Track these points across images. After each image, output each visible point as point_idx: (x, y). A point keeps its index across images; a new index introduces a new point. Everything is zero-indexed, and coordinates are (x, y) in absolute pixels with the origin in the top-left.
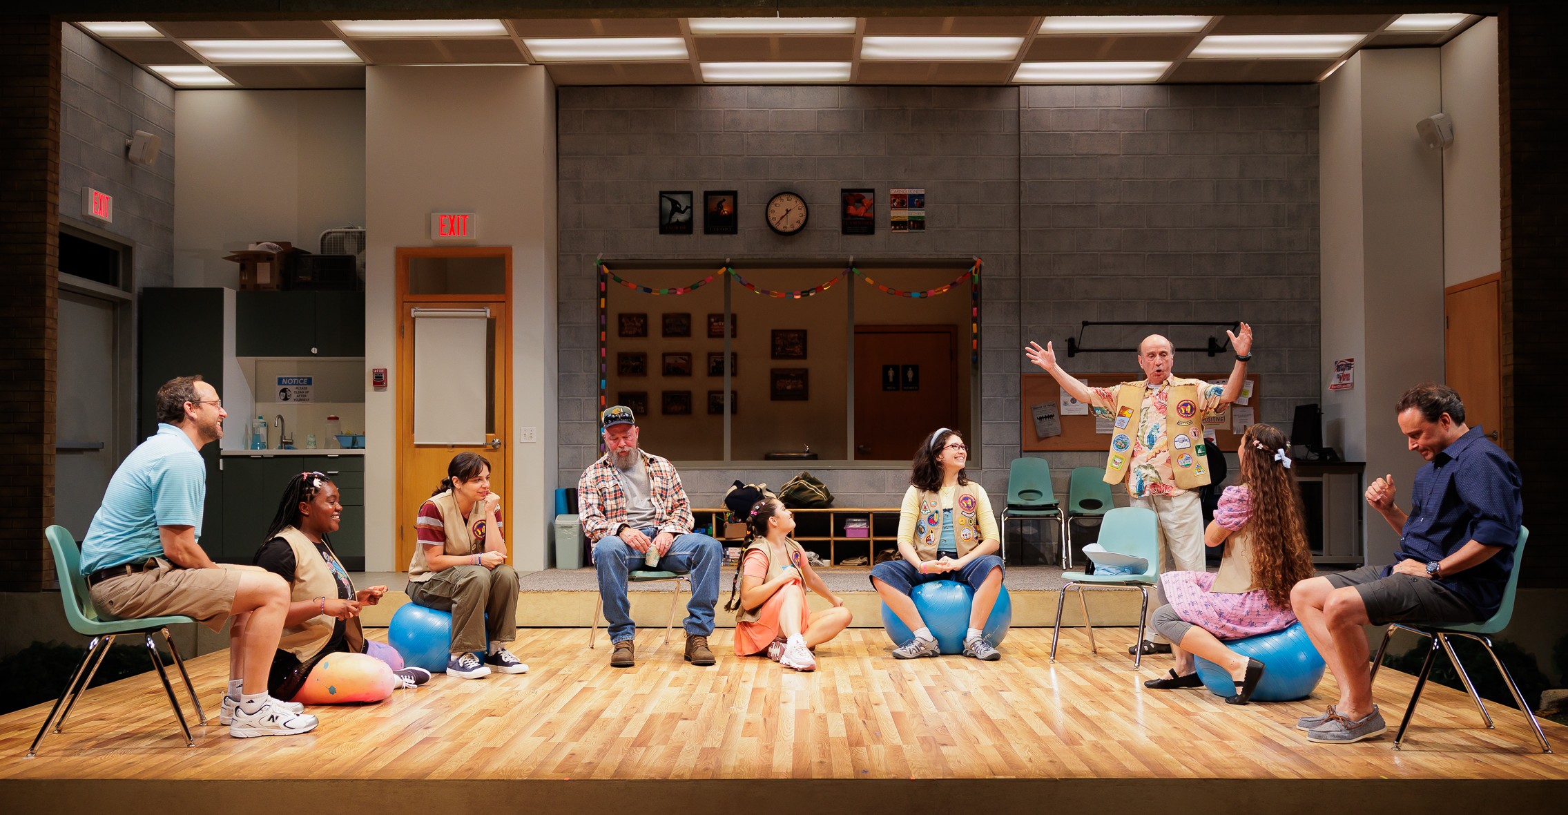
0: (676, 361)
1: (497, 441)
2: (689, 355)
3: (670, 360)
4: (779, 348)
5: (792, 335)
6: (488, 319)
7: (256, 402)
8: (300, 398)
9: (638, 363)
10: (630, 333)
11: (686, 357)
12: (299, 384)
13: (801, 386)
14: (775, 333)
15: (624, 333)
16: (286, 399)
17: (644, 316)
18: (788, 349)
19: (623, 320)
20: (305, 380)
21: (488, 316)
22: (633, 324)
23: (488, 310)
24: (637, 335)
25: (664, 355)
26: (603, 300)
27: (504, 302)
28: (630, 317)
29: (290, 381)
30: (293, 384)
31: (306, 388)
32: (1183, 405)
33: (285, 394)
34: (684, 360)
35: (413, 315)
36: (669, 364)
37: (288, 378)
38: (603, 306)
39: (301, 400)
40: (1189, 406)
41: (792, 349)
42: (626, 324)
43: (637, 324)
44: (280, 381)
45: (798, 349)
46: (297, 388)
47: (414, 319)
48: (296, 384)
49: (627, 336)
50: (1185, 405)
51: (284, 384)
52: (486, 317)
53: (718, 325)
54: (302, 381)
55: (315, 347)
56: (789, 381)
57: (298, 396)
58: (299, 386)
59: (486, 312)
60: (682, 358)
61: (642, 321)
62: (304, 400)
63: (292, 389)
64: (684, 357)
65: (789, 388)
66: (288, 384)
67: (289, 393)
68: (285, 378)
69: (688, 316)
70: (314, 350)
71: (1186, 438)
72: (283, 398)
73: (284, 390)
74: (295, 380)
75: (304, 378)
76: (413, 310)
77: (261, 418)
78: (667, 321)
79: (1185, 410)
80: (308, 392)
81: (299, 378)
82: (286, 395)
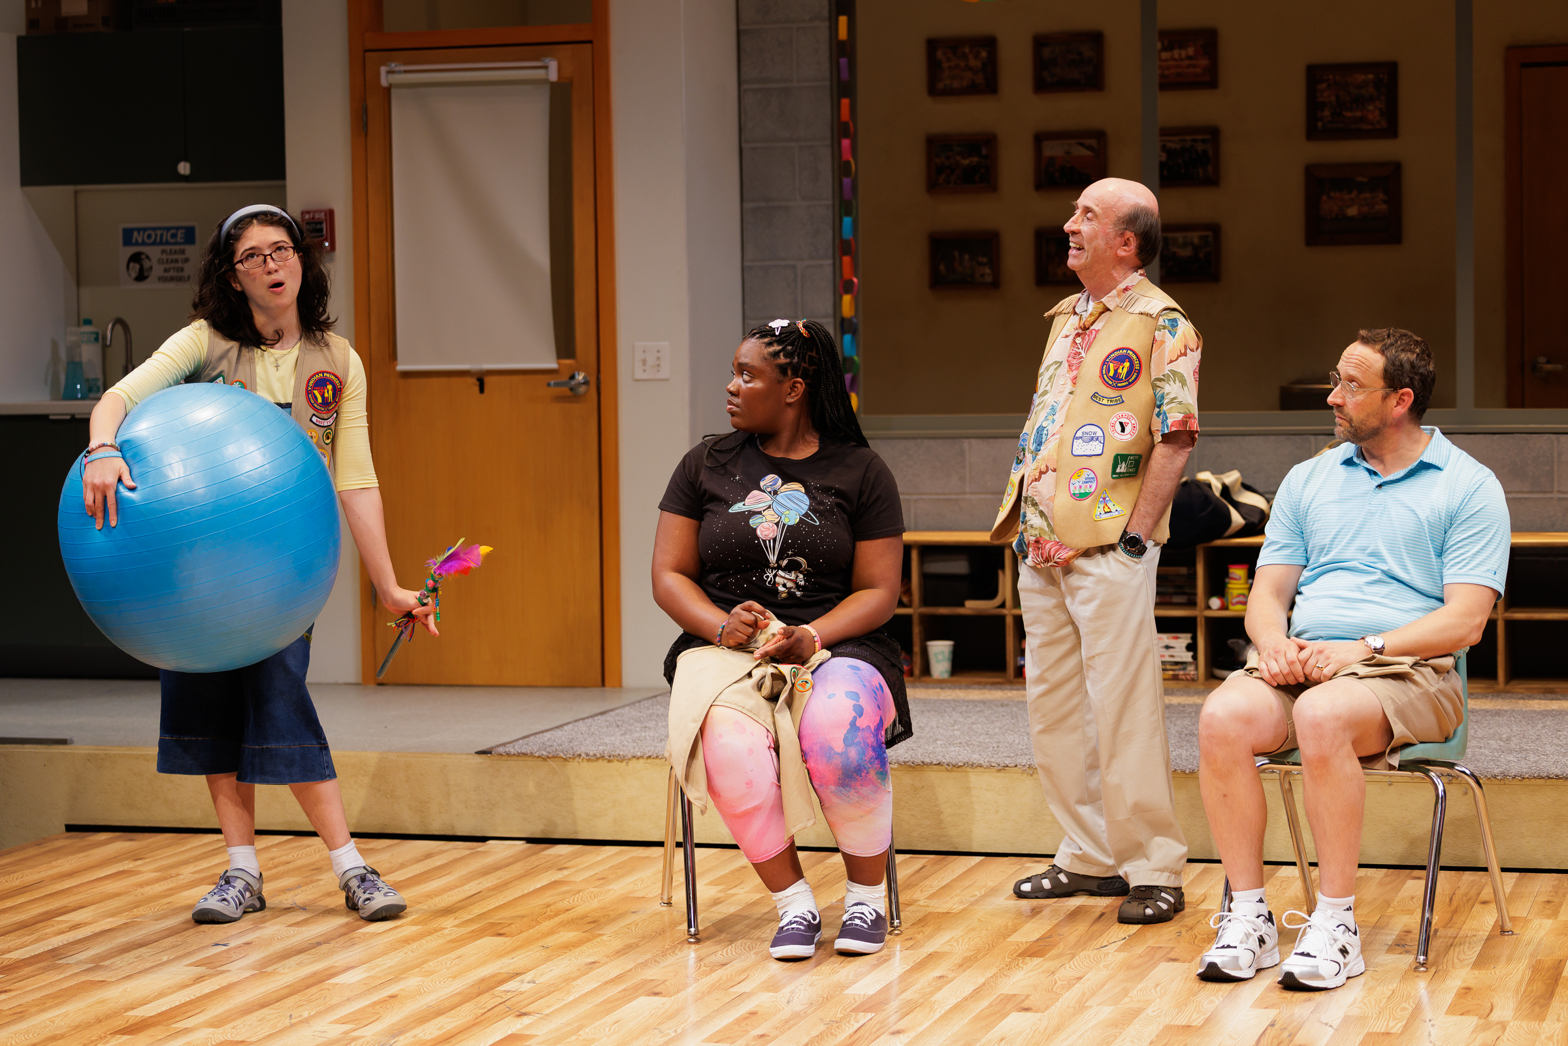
0: (1068, 153)
1: (580, 377)
2: (1100, 135)
3: (1052, 150)
4: (1327, 113)
5: (1360, 78)
6: (552, 84)
7: (78, 284)
8: (172, 273)
9: (975, 159)
10: (956, 84)
11: (1093, 142)
12: (167, 243)
13: (1382, 207)
14: (1315, 74)
15: (940, 85)
16: (141, 277)
17: (990, 43)
18: (1349, 114)
19: (939, 54)
20: (180, 234)
21: (553, 76)
22: (962, 64)
23: (553, 65)
24: (972, 90)
25: (1040, 139)
26: (843, 20)
27: (590, 42)
28: (954, 45)
29: (149, 236)
30: (154, 243)
31: (183, 252)
32: (1116, 359)
33: (137, 266)
34: (1089, 148)
35: (384, 82)
36: (1052, 159)
37: (145, 230)
38: (843, 34)
39: (172, 279)
40: (1127, 364)
41: (1358, 114)
42: (945, 65)
43: (973, 63)
44: (128, 236)
45: (1373, 112)
46: (163, 252)
47: (388, 90)
48: (161, 243)
49: (949, 92)
50: (1121, 359)
51: (137, 244)
52: (546, 81)
53: (1173, 59)
54: (174, 236)
55: (186, 160)
56: (1354, 194)
57: (166, 270)
58: (168, 248)
59: (546, 67)
60: (1082, 145)
61: (984, 54)
62: (180, 279)
63: (154, 252)
64: (1088, 142)
65: (1352, 211)
66: (144, 244)
67: (146, 264)
68: (139, 230)
69: (1096, 39)
70: (184, 168)
71: (1100, 433)
72: (134, 274)
73: (136, 258)
74: (159, 232)
75: (177, 228)
76: (383, 69)
77: (88, 322)
78: (1046, 52)
79: (1116, 371)
80: (187, 260)
81: (168, 229)
82: (141, 269)
